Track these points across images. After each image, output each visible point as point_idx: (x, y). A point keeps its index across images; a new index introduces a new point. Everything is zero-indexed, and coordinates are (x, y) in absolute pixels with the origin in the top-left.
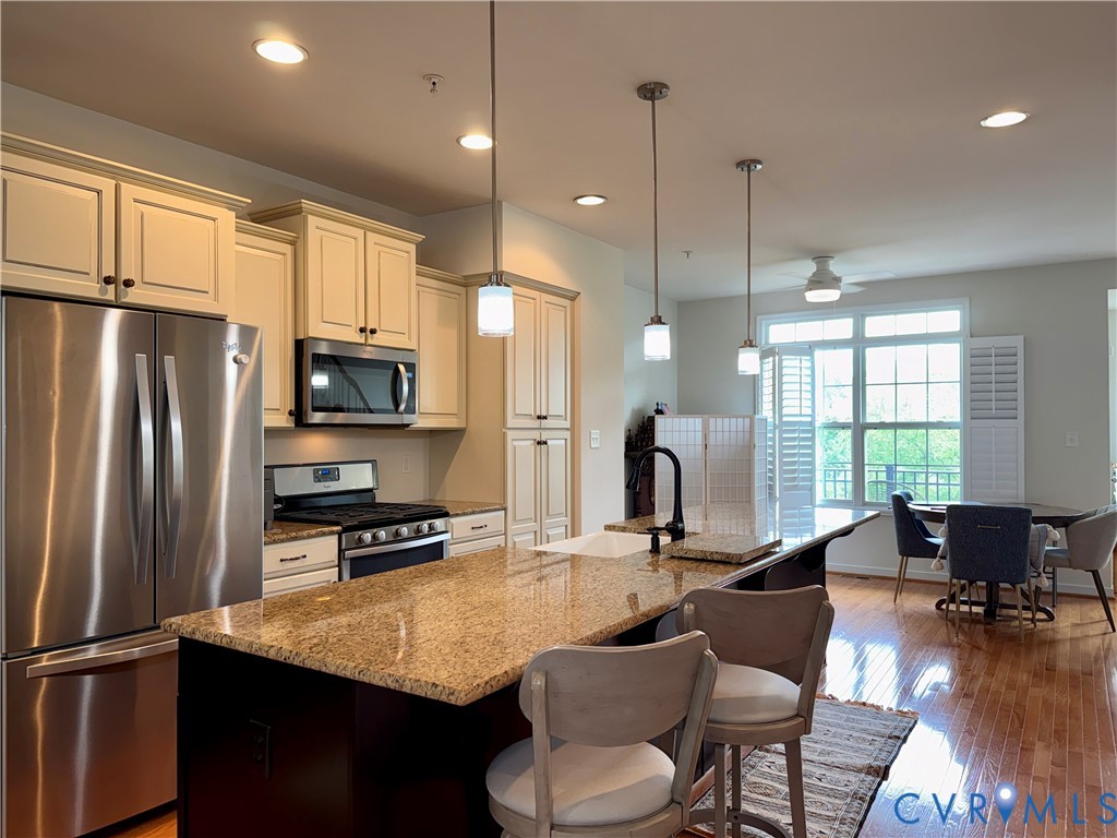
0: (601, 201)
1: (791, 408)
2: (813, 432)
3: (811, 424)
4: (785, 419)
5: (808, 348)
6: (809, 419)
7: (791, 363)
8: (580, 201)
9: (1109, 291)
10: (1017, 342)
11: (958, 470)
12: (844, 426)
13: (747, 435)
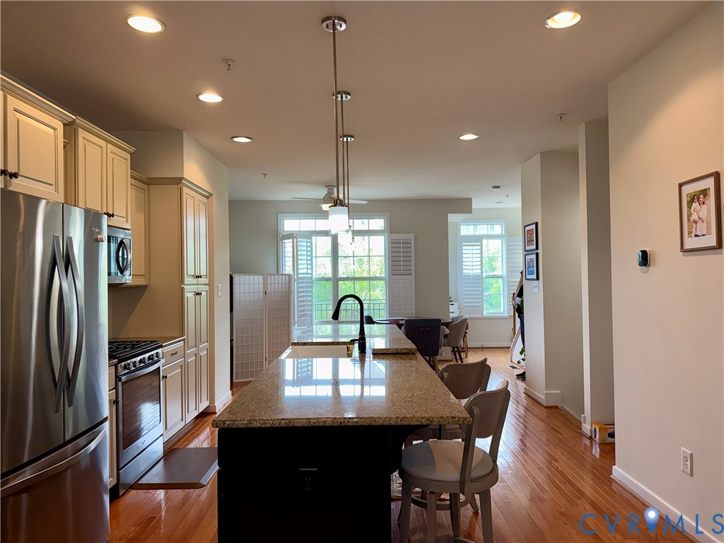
0: (249, 140)
1: (303, 269)
2: (312, 283)
3: (311, 278)
4: (300, 276)
5: (310, 234)
6: (310, 276)
7: (303, 243)
8: (235, 139)
9: (449, 215)
10: (411, 236)
11: (384, 301)
12: (327, 279)
13: (287, 285)
